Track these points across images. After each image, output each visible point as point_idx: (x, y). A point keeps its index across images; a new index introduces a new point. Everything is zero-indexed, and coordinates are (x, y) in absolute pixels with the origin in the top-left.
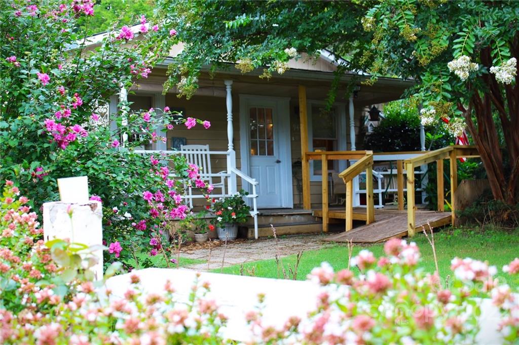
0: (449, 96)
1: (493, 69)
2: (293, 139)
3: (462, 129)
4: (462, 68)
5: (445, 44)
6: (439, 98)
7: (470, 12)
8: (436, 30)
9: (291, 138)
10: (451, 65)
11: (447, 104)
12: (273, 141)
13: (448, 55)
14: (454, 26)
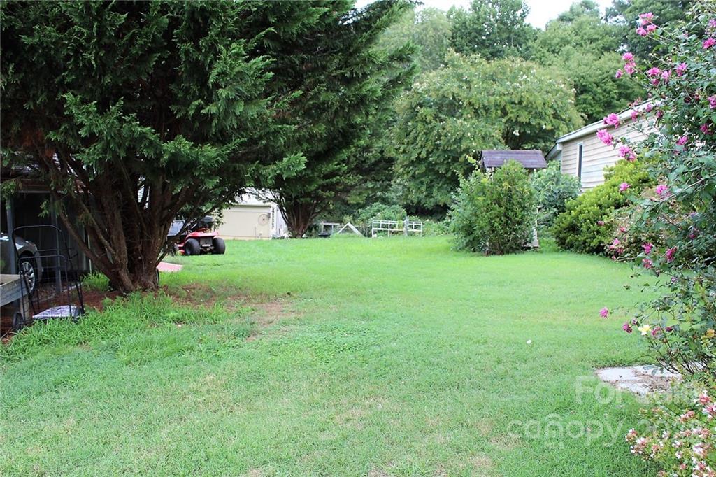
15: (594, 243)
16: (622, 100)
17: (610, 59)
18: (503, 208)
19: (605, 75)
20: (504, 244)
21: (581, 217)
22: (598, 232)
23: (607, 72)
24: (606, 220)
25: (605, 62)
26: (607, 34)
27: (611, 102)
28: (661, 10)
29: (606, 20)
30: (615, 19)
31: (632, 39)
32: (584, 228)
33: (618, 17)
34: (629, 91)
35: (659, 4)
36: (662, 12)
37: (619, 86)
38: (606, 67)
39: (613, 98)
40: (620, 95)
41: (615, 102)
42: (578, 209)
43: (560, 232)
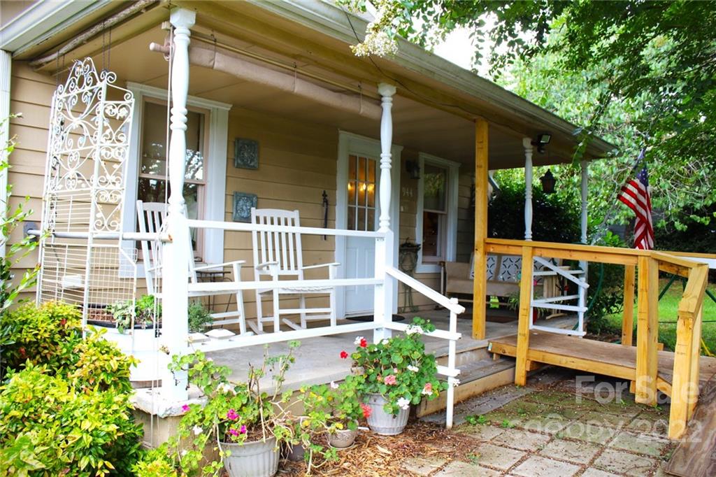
2: (402, 210)
9: (400, 209)
12: (374, 210)
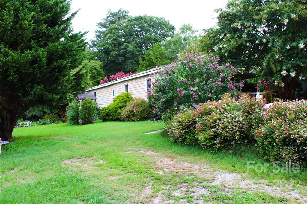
0: (280, 79)
1: (290, 74)
3: (283, 85)
4: (284, 74)
5: (280, 68)
6: (278, 79)
7: (285, 62)
8: (277, 65)
10: (282, 73)
11: (280, 80)
13: (281, 71)
14: (281, 64)
15: (115, 118)
16: (98, 76)
17: (93, 63)
18: (88, 111)
19: (92, 68)
20: (88, 121)
21: (110, 112)
22: (116, 115)
23: (93, 67)
24: (118, 112)
25: (92, 63)
26: (91, 54)
27: (95, 77)
28: (108, 47)
29: (89, 48)
30: (92, 48)
31: (100, 56)
32: (112, 114)
33: (93, 48)
34: (100, 73)
35: (107, 45)
36: (109, 48)
37: (97, 71)
38: (92, 65)
39: (95, 75)
40: (97, 74)
41: (96, 77)
42: (108, 110)
43: (104, 116)
